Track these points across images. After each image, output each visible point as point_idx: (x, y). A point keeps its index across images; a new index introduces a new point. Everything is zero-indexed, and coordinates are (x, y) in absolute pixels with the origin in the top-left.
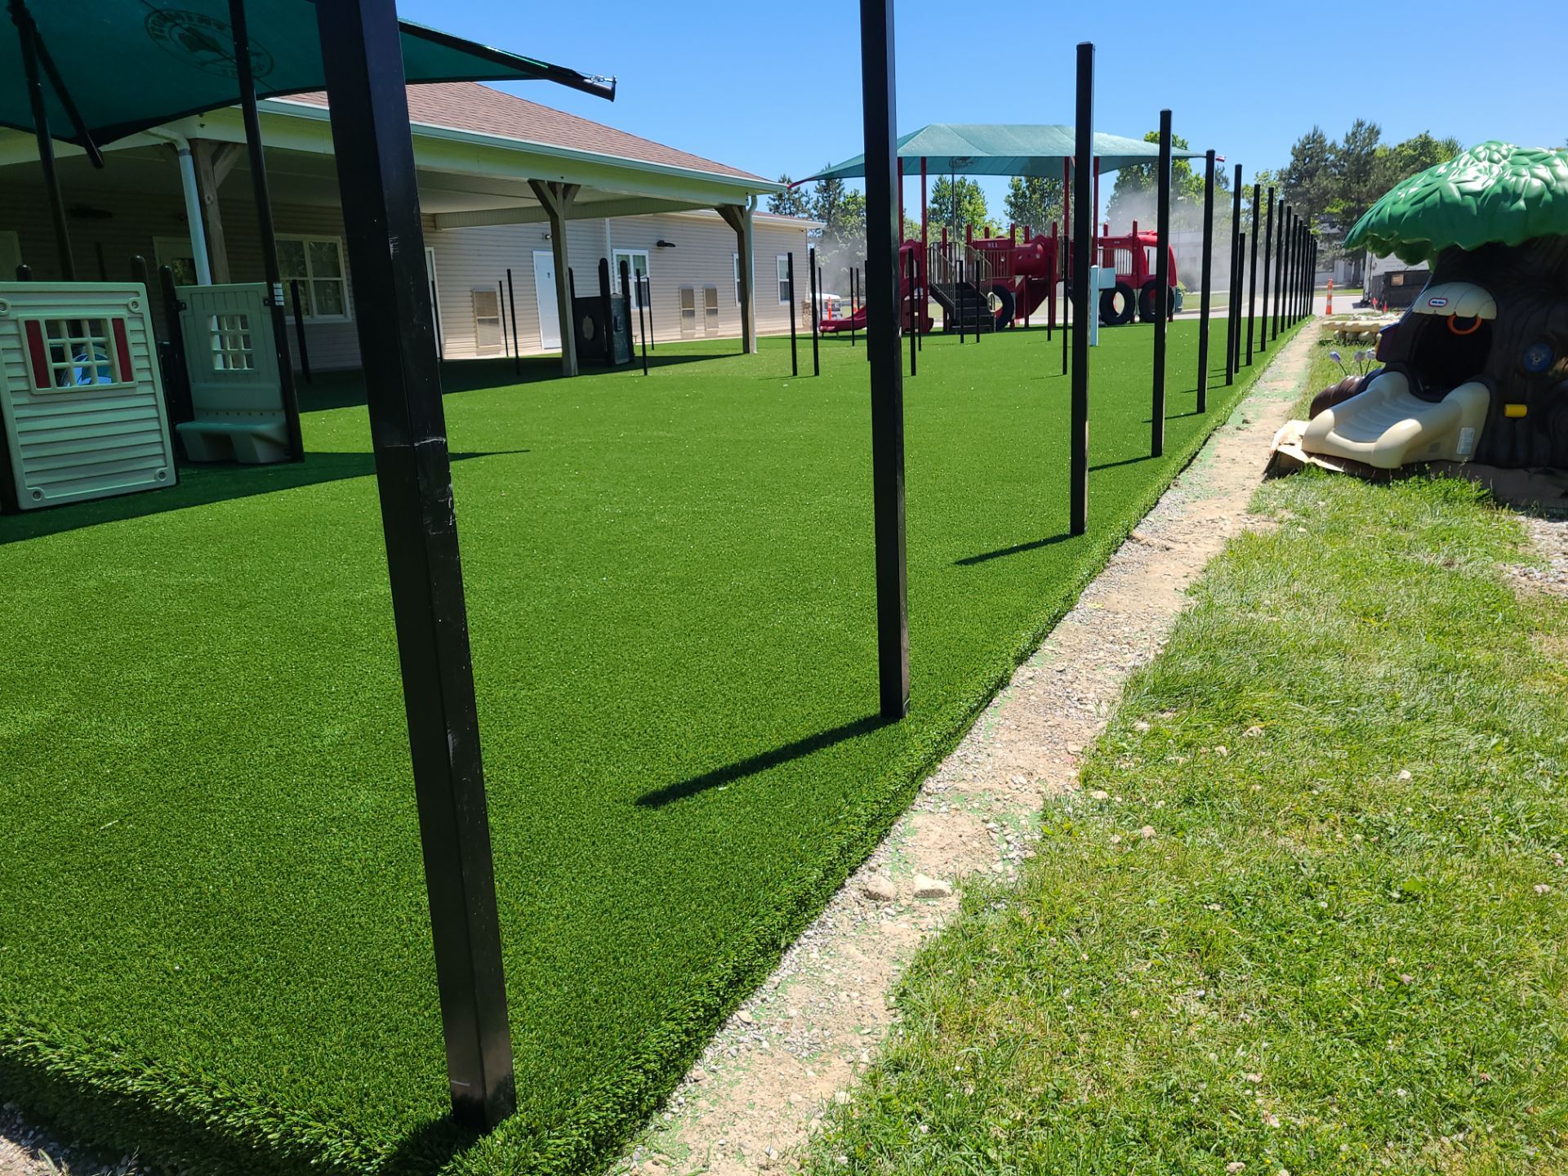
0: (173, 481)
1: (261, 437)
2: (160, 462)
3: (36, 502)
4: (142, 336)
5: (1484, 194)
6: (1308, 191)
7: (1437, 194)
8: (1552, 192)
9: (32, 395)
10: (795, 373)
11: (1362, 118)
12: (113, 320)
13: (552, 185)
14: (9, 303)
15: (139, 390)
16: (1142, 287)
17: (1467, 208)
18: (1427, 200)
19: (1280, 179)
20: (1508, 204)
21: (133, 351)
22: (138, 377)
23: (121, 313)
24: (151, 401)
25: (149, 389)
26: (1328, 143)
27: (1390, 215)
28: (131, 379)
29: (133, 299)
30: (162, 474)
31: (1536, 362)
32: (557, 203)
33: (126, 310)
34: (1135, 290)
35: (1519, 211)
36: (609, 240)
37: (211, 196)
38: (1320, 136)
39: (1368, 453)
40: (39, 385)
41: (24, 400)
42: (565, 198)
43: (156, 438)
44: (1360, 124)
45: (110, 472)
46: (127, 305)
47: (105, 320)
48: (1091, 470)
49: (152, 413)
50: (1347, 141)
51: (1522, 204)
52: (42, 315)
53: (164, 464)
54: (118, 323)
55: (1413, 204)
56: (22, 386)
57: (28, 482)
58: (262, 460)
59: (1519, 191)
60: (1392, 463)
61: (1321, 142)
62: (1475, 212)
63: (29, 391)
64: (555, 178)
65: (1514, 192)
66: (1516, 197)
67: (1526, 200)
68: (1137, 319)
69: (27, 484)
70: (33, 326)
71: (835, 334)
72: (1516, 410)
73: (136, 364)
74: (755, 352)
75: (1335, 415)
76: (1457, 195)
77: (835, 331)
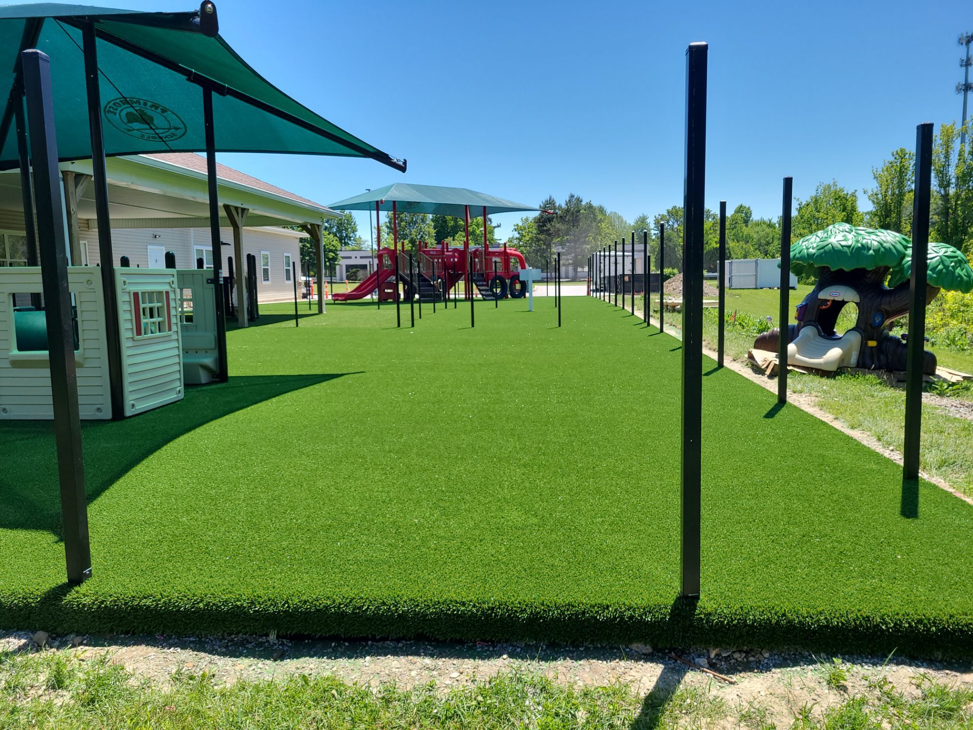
0: (183, 396)
1: (205, 367)
2: (179, 383)
3: (132, 412)
5: (852, 247)
6: (549, 229)
7: (830, 245)
8: (884, 248)
9: (134, 340)
10: (399, 325)
11: (573, 193)
13: (236, 208)
15: (173, 338)
16: (511, 279)
17: (846, 253)
18: (826, 248)
19: (535, 222)
20: (866, 252)
21: (172, 312)
22: (173, 328)
23: (168, 288)
25: (177, 337)
26: (557, 205)
27: (808, 254)
28: (171, 330)
29: (172, 279)
30: (179, 392)
31: (877, 322)
32: (238, 219)
33: (170, 286)
34: (507, 281)
35: (872, 255)
36: (192, 240)
37: (74, 208)
38: (553, 201)
39: (820, 364)
40: (137, 335)
41: (131, 344)
42: (242, 217)
44: (572, 196)
45: (164, 389)
46: (169, 283)
47: (162, 292)
48: (708, 374)
50: (567, 205)
51: (871, 252)
52: (140, 289)
53: (180, 385)
54: (167, 293)
55: (818, 250)
56: (131, 334)
58: (203, 381)
59: (870, 246)
60: (833, 368)
61: (554, 204)
62: (849, 254)
63: (132, 338)
64: (239, 205)
65: (867, 247)
66: (869, 249)
67: (874, 250)
68: (509, 296)
69: (130, 399)
70: (136, 295)
71: (344, 302)
72: (872, 343)
74: (325, 313)
75: (797, 347)
76: (840, 247)
77: (345, 300)
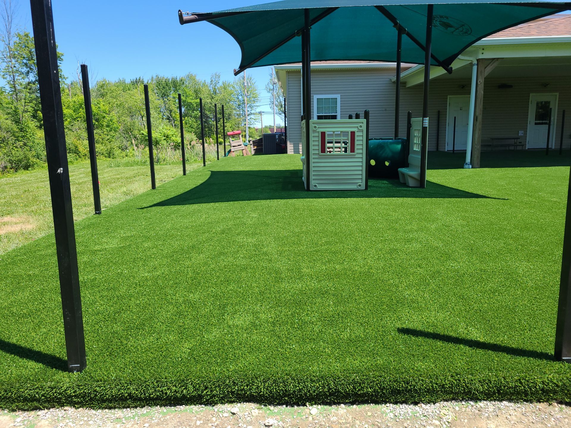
0: (364, 188)
1: (411, 177)
2: (360, 181)
3: (315, 188)
4: (362, 137)
9: (319, 155)
12: (351, 132)
14: (317, 126)
15: (356, 156)
21: (356, 143)
22: (356, 151)
23: (355, 130)
24: (361, 160)
25: (361, 156)
28: (354, 152)
29: (360, 125)
30: (360, 185)
33: (357, 128)
37: (481, 80)
40: (322, 152)
41: (317, 157)
43: (360, 173)
47: (348, 132)
49: (360, 164)
52: (327, 130)
53: (361, 182)
54: (353, 133)
56: (317, 152)
57: (313, 182)
58: (411, 185)
70: (323, 134)
73: (356, 147)
